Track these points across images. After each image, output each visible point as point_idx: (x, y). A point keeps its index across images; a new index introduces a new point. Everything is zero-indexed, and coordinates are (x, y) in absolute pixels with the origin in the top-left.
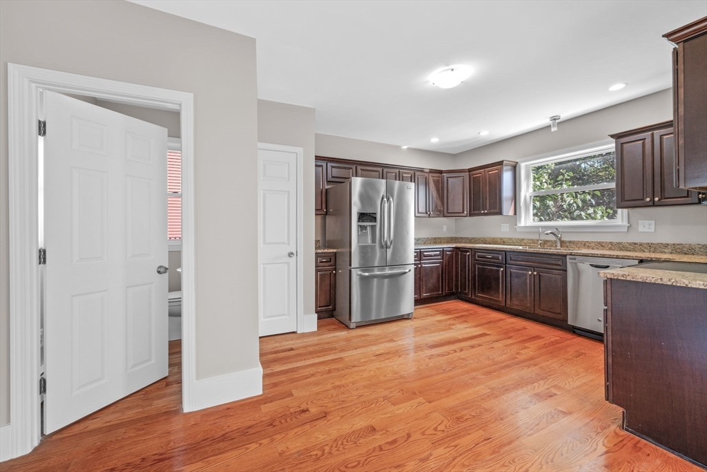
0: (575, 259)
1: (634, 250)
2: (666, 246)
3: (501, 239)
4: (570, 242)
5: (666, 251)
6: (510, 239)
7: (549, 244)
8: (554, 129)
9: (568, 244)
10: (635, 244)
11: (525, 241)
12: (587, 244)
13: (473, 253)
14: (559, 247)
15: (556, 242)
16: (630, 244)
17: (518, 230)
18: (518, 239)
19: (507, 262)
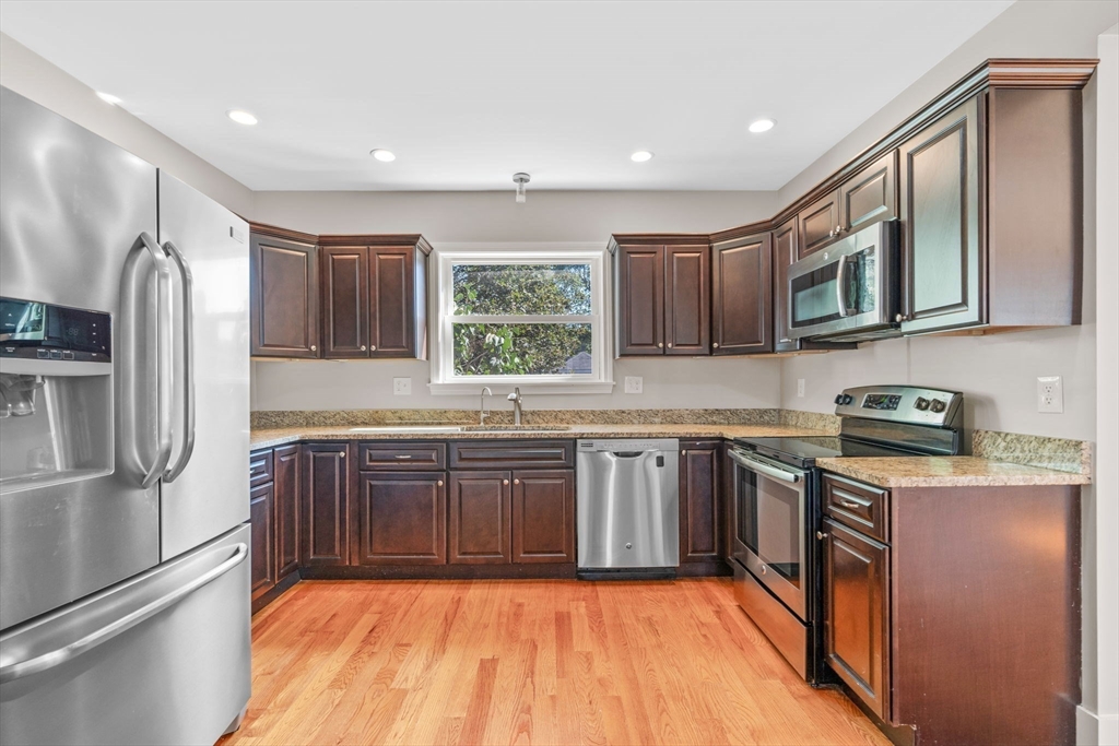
0: (591, 445)
1: (622, 422)
2: (656, 413)
3: (394, 412)
4: (533, 413)
5: (656, 420)
6: (417, 411)
7: (497, 418)
8: (520, 199)
9: (529, 417)
10: (623, 412)
11: (450, 415)
12: (560, 415)
13: (356, 450)
14: (518, 424)
15: (513, 414)
16: (617, 413)
17: (434, 392)
18: (435, 411)
19: (453, 465)
